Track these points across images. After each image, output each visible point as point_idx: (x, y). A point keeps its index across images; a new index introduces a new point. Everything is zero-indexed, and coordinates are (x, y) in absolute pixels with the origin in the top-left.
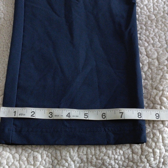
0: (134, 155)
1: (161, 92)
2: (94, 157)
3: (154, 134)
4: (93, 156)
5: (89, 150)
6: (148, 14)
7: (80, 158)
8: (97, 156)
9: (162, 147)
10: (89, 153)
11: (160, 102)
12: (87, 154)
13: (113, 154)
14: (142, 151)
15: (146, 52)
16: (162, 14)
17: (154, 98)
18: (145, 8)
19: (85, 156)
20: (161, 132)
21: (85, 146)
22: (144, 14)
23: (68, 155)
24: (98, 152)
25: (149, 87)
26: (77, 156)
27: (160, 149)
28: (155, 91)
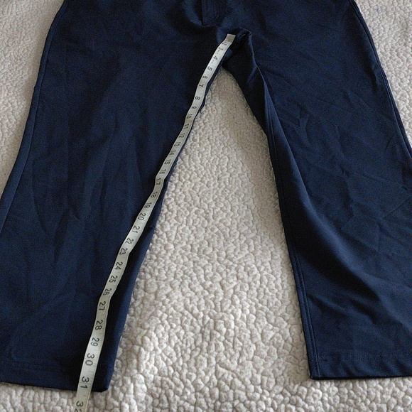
0: (95, 408)
1: (146, 331)
2: (42, 406)
3: (124, 382)
4: (41, 404)
5: (37, 396)
6: (166, 242)
7: (23, 405)
8: (47, 405)
9: (133, 401)
10: (37, 399)
11: (140, 343)
12: (33, 401)
13: (68, 404)
14: (106, 404)
15: (145, 285)
16: (184, 244)
17: (136, 338)
18: (165, 235)
19: (31, 404)
20: (133, 380)
21: (34, 390)
22: (161, 243)
23: (8, 398)
24: (49, 399)
25: (133, 325)
26: (20, 401)
27: (130, 404)
28: (139, 329)
